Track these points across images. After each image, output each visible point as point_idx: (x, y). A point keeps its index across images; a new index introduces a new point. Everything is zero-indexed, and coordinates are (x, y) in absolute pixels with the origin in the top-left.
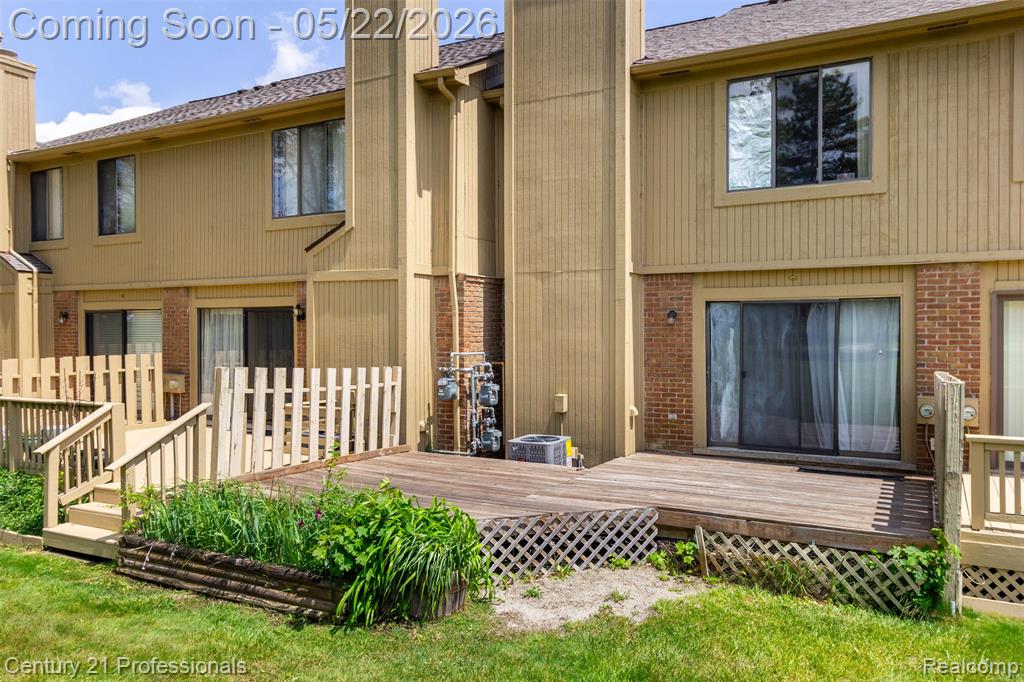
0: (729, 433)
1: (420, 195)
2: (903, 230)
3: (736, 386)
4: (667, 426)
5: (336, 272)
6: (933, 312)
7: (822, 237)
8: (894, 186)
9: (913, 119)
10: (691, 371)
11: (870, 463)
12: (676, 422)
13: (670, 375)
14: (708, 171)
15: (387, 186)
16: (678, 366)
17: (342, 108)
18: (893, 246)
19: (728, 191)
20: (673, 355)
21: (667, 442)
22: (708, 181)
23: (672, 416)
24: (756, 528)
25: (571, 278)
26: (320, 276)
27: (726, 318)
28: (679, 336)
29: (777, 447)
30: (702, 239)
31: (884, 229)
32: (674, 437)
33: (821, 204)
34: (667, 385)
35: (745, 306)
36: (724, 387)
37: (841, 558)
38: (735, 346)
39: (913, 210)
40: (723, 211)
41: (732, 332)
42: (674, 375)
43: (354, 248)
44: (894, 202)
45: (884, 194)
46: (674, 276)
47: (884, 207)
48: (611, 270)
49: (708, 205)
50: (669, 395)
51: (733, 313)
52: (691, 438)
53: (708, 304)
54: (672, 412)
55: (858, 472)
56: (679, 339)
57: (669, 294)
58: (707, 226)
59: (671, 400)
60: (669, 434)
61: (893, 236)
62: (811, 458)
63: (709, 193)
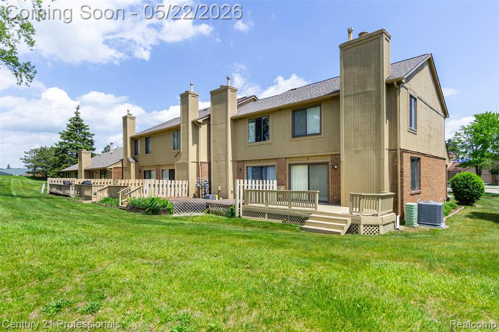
1: (193, 145)
5: (180, 161)
6: (279, 168)
7: (263, 153)
8: (273, 142)
9: (276, 128)
14: (246, 139)
15: (186, 144)
17: (180, 128)
18: (273, 154)
19: (249, 143)
20: (241, 178)
22: (246, 141)
25: (221, 162)
26: (177, 162)
27: (250, 170)
28: (242, 174)
30: (245, 153)
33: (262, 146)
35: (253, 167)
40: (248, 147)
43: (182, 157)
45: (271, 144)
47: (272, 146)
48: (226, 160)
49: (246, 146)
51: (251, 168)
53: (247, 167)
57: (240, 165)
58: (245, 150)
61: (273, 152)
63: (246, 144)
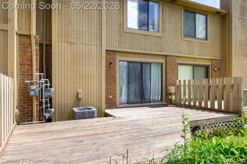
0: (124, 100)
2: (165, 46)
3: (126, 86)
4: (109, 100)
6: (169, 67)
7: (149, 45)
8: (163, 36)
9: (166, 20)
10: (116, 82)
11: (159, 104)
12: (112, 98)
13: (110, 83)
14: (122, 20)
16: (112, 80)
18: (163, 50)
19: (127, 28)
20: (110, 77)
21: (109, 105)
22: (122, 23)
23: (111, 97)
24: (211, 121)
25: (84, 46)
27: (124, 66)
28: (113, 71)
29: (136, 103)
30: (120, 41)
31: (161, 46)
32: (111, 103)
33: (149, 37)
34: (109, 87)
35: (129, 63)
36: (123, 87)
37: (228, 124)
38: (126, 74)
39: (166, 42)
40: (126, 33)
41: (125, 70)
42: (111, 83)
44: (163, 40)
45: (161, 37)
46: (111, 51)
47: (161, 40)
49: (122, 31)
50: (109, 90)
51: (126, 64)
52: (116, 103)
53: (119, 61)
54: (110, 95)
55: (156, 106)
56: (112, 72)
57: (110, 57)
58: (121, 37)
59: (110, 91)
60: (109, 102)
61: (163, 48)
62: (147, 104)
63: (122, 27)
